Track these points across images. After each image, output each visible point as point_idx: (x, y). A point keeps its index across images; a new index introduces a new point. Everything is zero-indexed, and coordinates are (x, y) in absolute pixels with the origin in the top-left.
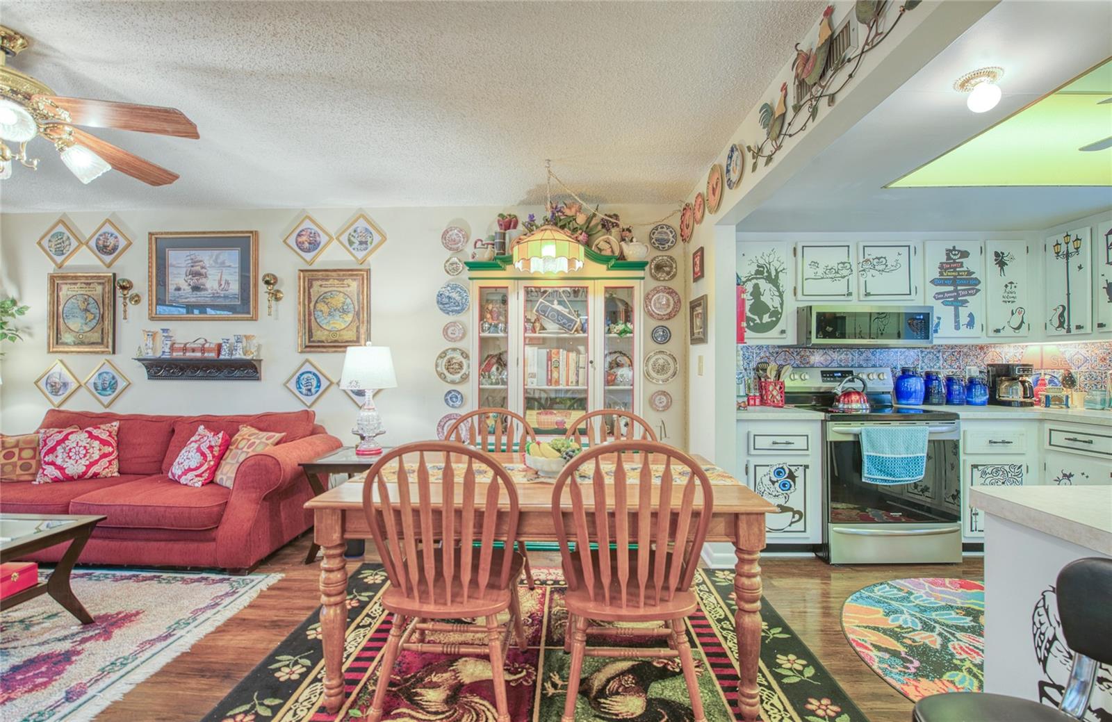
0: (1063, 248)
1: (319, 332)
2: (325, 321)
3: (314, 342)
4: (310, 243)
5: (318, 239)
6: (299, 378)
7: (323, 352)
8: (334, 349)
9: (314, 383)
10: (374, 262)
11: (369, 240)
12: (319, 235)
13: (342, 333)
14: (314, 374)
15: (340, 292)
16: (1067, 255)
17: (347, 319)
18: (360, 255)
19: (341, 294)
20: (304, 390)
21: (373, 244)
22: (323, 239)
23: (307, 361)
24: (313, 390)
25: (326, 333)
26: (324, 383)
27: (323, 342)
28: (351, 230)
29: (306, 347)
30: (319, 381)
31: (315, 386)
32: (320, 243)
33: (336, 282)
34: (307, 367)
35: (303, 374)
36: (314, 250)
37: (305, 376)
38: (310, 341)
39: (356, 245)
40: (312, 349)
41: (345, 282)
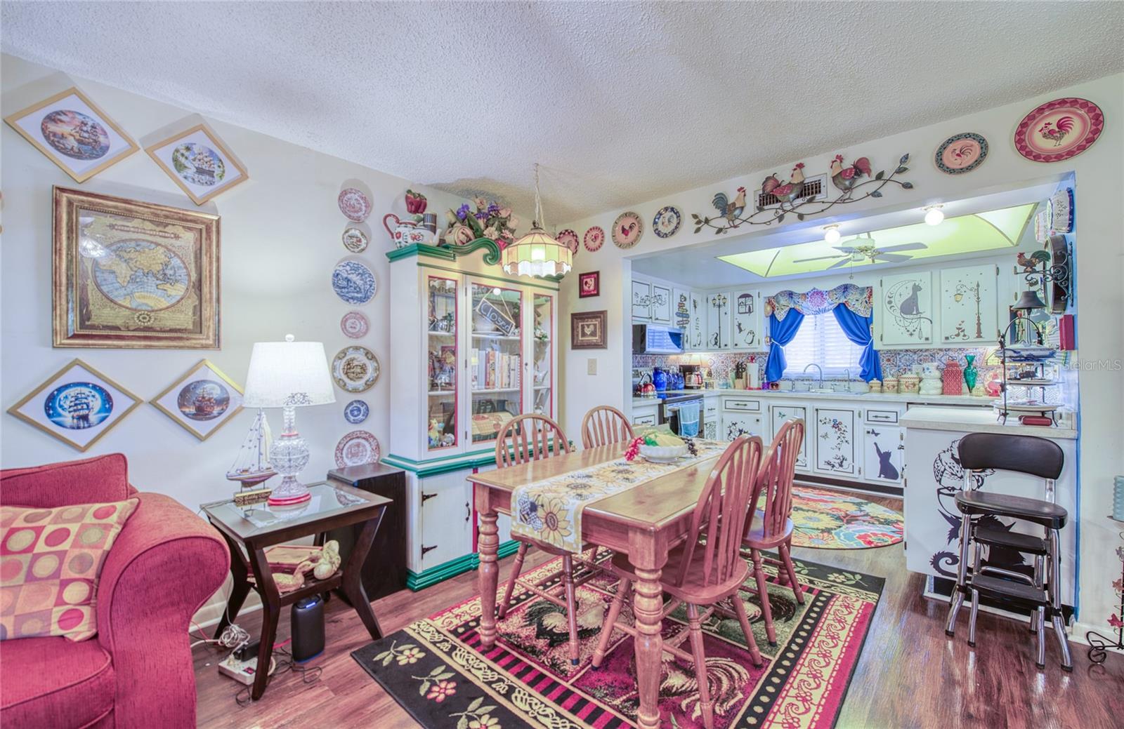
0: (717, 302)
1: (107, 311)
2: (122, 292)
3: (93, 327)
4: (80, 142)
5: (102, 139)
6: (52, 398)
7: (120, 347)
8: (143, 343)
9: (97, 403)
10: (225, 207)
11: (217, 171)
12: (105, 134)
13: (161, 314)
14: (95, 387)
15: (157, 244)
16: (719, 306)
17: (171, 291)
18: (199, 191)
19: (161, 250)
20: (68, 418)
21: (225, 180)
22: (116, 144)
23: (76, 363)
24: (93, 418)
25: (127, 312)
26: (121, 403)
27: (117, 328)
28: (180, 144)
29: (75, 336)
30: (107, 399)
31: (96, 409)
32: (107, 148)
33: (148, 225)
34: (76, 375)
35: (60, 390)
36: (91, 158)
37: (72, 392)
38: (82, 326)
39: (191, 171)
40: (90, 342)
41: (170, 229)
